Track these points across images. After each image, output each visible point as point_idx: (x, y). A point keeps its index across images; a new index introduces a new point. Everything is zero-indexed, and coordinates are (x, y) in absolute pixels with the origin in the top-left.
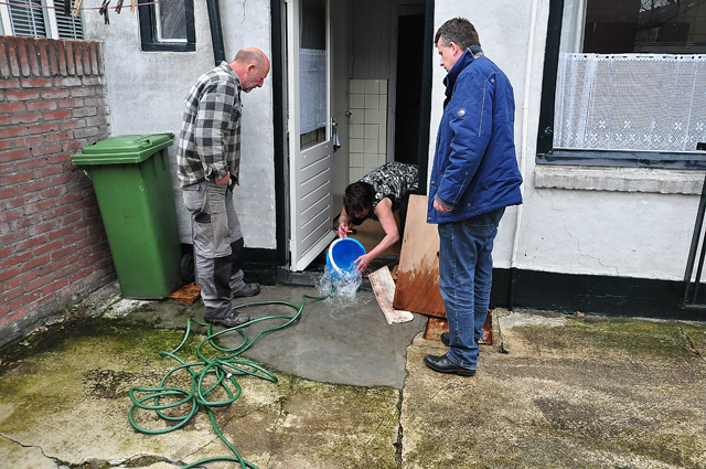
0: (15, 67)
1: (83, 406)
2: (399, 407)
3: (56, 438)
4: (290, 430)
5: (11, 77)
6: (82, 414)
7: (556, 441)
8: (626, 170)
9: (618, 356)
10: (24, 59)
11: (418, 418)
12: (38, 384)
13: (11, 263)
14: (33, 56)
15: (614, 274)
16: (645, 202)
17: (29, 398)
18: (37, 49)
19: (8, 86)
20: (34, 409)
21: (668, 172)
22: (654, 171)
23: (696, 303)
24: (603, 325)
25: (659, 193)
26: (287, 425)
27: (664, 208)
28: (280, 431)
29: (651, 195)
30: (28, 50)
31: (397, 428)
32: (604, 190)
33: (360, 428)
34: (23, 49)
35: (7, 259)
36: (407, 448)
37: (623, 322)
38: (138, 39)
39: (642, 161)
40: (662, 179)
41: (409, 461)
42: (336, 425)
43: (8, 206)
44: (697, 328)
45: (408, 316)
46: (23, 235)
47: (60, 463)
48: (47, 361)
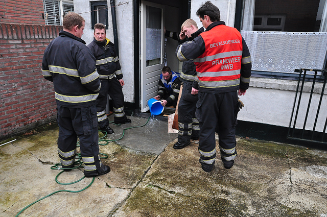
0: (48, 35)
1: (53, 147)
2: (154, 161)
3: (42, 154)
4: (113, 162)
5: (46, 39)
6: (52, 149)
7: (205, 179)
8: (267, 79)
9: (252, 154)
10: (51, 33)
11: (159, 165)
12: (44, 139)
13: (42, 100)
14: (54, 32)
15: (261, 122)
16: (274, 93)
17: (40, 142)
18: (55, 29)
19: (45, 41)
20: (39, 145)
21: (284, 81)
22: (279, 80)
23: (293, 137)
24: (254, 143)
25: (279, 89)
26: (112, 161)
27: (282, 96)
28: (109, 162)
29: (277, 90)
30: (52, 30)
31: (149, 167)
32: (256, 87)
33: (136, 165)
34: (50, 29)
35: (41, 98)
36: (148, 173)
37: (264, 142)
38: (90, 25)
39: (273, 76)
40: (280, 83)
41: (147, 177)
42: (129, 163)
43: (43, 81)
44: (295, 148)
45: (177, 131)
46: (47, 91)
47: (40, 161)
48: (49, 132)
